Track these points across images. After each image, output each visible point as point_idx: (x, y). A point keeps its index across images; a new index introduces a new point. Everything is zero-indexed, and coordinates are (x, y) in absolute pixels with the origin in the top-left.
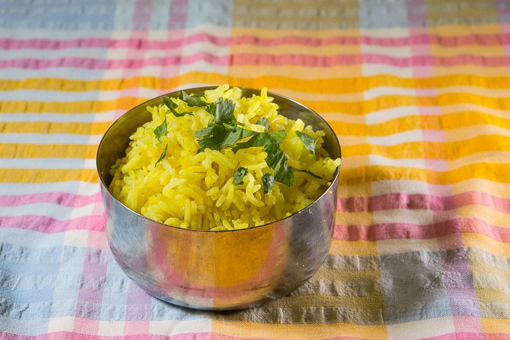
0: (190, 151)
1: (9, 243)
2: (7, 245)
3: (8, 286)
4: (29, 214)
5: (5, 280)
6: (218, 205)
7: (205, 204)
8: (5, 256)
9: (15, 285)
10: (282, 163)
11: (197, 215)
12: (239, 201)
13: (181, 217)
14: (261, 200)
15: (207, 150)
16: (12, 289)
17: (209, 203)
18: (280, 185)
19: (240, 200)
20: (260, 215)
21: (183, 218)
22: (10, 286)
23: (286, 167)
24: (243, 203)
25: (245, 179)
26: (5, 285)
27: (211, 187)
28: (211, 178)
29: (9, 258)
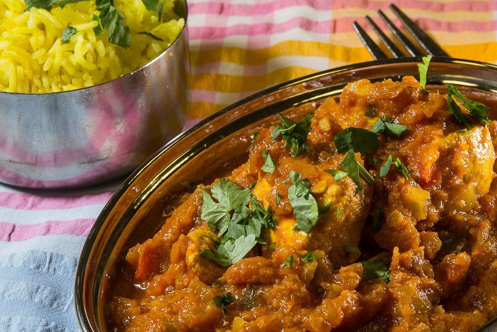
0: (15, 11)
1: (60, 253)
2: (58, 255)
3: (58, 307)
4: (84, 218)
5: (56, 300)
6: (45, 69)
7: (31, 69)
8: (55, 270)
9: (67, 306)
10: (117, 23)
11: (23, 81)
12: (67, 63)
13: (6, 84)
14: (93, 63)
15: (33, 9)
16: (64, 311)
17: (36, 67)
18: (115, 48)
19: (69, 63)
20: (92, 79)
21: (8, 84)
22: (61, 307)
23: (122, 28)
24: (73, 65)
25: (73, 39)
26: (55, 305)
27: (37, 49)
28: (37, 39)
29: (60, 273)
